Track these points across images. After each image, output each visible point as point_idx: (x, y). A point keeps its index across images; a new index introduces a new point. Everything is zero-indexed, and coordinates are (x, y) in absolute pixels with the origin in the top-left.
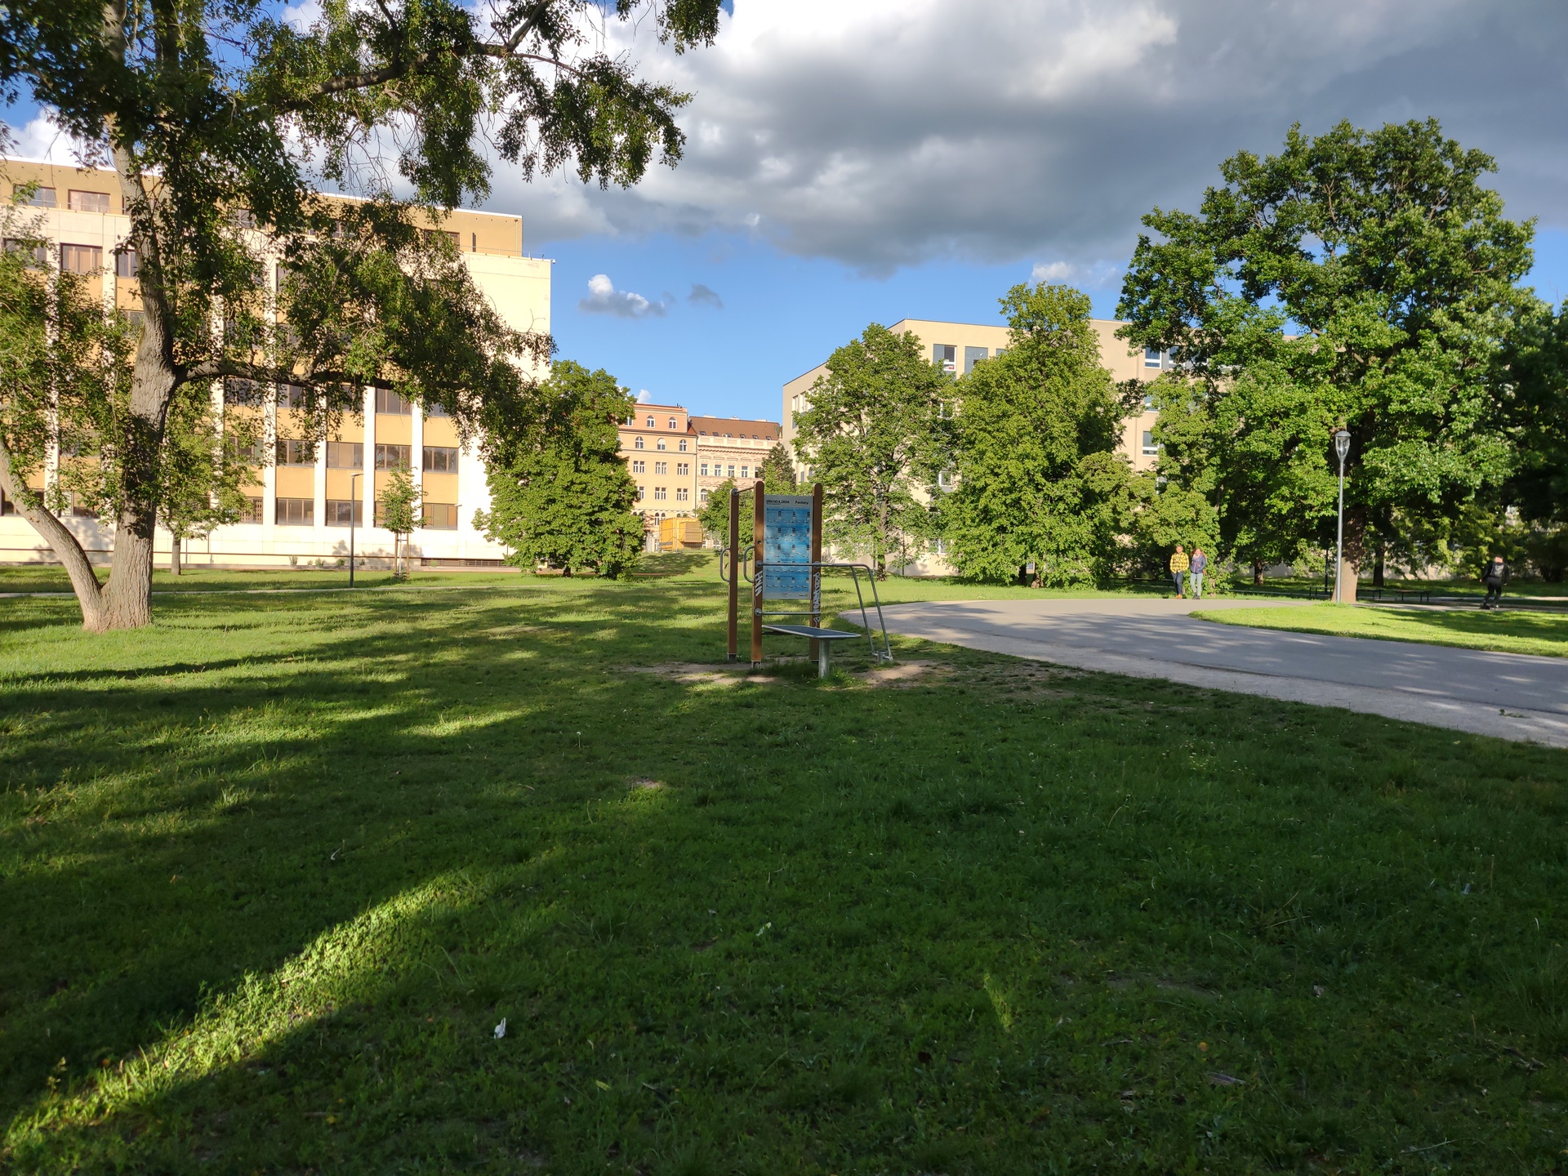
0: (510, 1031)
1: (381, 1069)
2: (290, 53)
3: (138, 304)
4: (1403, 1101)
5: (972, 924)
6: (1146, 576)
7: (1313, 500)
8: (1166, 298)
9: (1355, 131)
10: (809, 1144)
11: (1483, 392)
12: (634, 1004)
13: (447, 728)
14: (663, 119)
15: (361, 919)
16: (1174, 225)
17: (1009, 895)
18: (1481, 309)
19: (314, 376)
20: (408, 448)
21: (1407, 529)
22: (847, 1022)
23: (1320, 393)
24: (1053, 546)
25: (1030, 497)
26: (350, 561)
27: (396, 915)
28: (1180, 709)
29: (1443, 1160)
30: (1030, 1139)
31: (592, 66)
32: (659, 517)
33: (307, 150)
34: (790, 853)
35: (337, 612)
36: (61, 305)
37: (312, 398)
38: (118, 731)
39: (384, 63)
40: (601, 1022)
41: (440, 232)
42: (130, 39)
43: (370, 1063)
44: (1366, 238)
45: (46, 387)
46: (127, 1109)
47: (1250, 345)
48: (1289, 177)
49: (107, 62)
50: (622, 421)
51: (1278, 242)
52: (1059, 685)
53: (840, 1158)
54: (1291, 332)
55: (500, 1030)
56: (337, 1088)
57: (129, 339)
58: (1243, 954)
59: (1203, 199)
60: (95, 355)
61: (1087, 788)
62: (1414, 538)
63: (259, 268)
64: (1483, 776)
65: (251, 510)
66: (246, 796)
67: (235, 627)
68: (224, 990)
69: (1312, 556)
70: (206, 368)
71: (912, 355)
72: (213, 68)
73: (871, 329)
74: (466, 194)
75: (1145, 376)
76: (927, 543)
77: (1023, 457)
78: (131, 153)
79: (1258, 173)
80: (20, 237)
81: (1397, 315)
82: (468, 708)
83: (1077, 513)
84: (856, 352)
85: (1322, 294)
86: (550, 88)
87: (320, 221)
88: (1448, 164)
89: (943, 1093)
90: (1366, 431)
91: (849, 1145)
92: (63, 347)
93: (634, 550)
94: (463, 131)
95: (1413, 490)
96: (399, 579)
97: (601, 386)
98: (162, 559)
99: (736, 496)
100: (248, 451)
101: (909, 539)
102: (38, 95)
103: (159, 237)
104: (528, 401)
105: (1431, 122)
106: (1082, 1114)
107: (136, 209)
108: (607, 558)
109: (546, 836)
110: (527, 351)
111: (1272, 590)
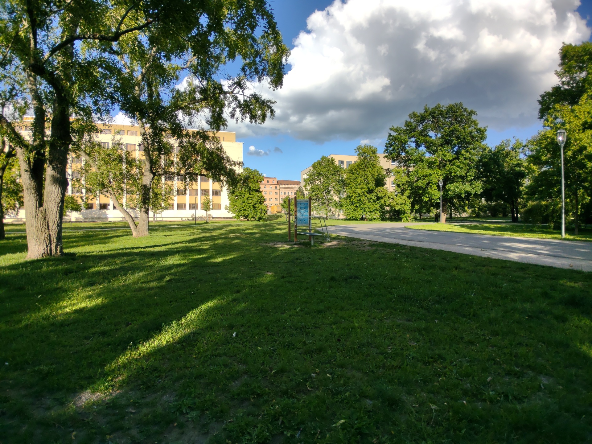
0: (237, 335)
1: (206, 344)
2: (179, 96)
3: (144, 158)
4: (457, 348)
5: (350, 307)
6: (393, 217)
7: (434, 197)
8: (396, 148)
9: (441, 106)
10: (311, 362)
11: (475, 170)
12: (267, 328)
13: (219, 260)
14: (270, 107)
15: (200, 307)
16: (397, 130)
17: (360, 299)
18: (474, 149)
19: (186, 174)
20: (209, 190)
21: (457, 204)
22: (319, 332)
23: (435, 171)
24: (370, 210)
25: (363, 198)
26: (195, 219)
27: (208, 307)
28: (402, 251)
29: (467, 362)
30: (365, 360)
31: (252, 95)
32: (271, 206)
33: (184, 119)
34: (305, 290)
35: (192, 231)
36: (126, 159)
37: (185, 179)
38: (142, 262)
39: (202, 97)
40: (259, 333)
41: (216, 137)
42: (142, 94)
43: (203, 343)
44: (445, 132)
45: (123, 179)
46: (146, 354)
47: (417, 159)
48: (425, 118)
49: (136, 99)
50: (261, 182)
51: (424, 133)
52: (372, 246)
53: (318, 365)
54: (428, 156)
55: (234, 335)
56: (196, 349)
57: (143, 166)
58: (418, 312)
59: (404, 123)
60: (135, 171)
61: (379, 272)
62: (459, 206)
63: (172, 147)
64: (476, 266)
65: (170, 207)
66: (172, 277)
67: (168, 236)
68: (168, 325)
69: (434, 211)
70: (160, 173)
71: (333, 163)
72: (161, 100)
73: (323, 157)
74: (222, 127)
75: (391, 167)
76: (338, 210)
77: (362, 188)
78: (142, 121)
79: (418, 117)
80: (116, 143)
81: (454, 151)
82: (225, 255)
83: (375, 202)
84: (319, 163)
85: (434, 146)
86: (242, 101)
87: (187, 135)
88: (465, 113)
89: (344, 349)
90: (447, 180)
91: (320, 362)
92: (127, 169)
93: (265, 214)
94: (221, 112)
95: (458, 194)
96: (207, 223)
97: (255, 173)
98: (151, 219)
99: (289, 200)
100: (170, 192)
101: (333, 209)
102: (121, 109)
103: (149, 141)
104: (238, 178)
105: (460, 103)
106: (378, 353)
107: (143, 135)
108: (258, 216)
109: (244, 286)
110: (237, 166)
111: (424, 220)
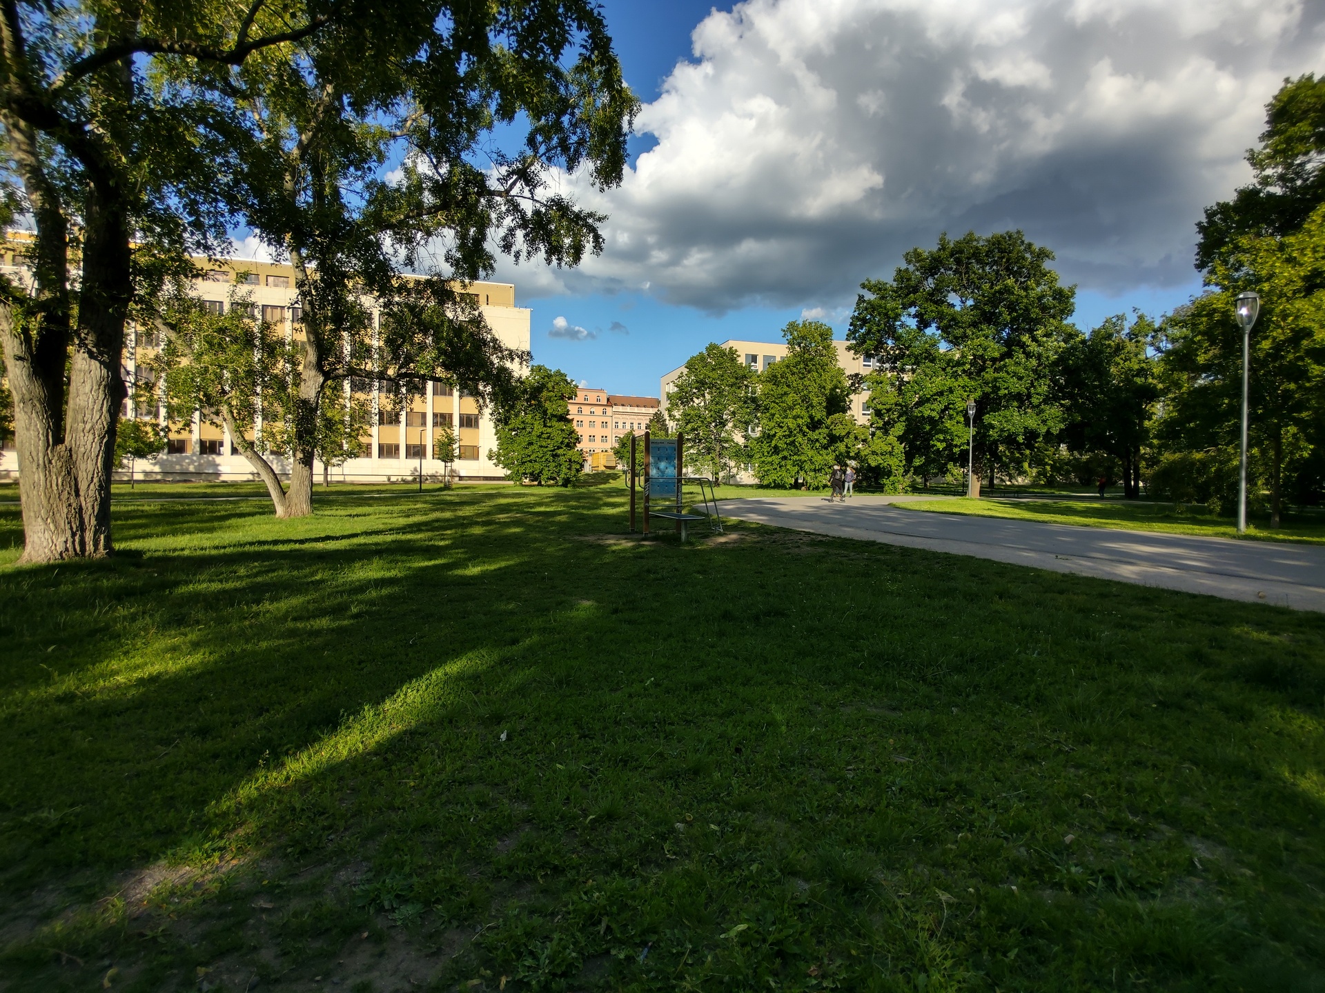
0: (509, 738)
1: (439, 757)
2: (386, 198)
3: (303, 337)
4: (999, 769)
5: (766, 677)
6: (865, 484)
7: (957, 441)
8: (875, 328)
9: (976, 237)
10: (674, 798)
11: (1048, 382)
12: (577, 723)
13: (474, 570)
14: (593, 230)
15: (427, 676)
16: (878, 288)
17: (786, 661)
19: (399, 375)
20: (451, 415)
21: (1006, 457)
22: (695, 732)
23: (960, 382)
24: (813, 467)
25: (800, 439)
26: (420, 478)
27: (446, 674)
28: (882, 557)
29: (1020, 801)
30: (796, 793)
31: (553, 200)
32: (592, 453)
33: (395, 251)
34: (665, 639)
35: (413, 507)
36: (262, 339)
37: (398, 387)
38: (295, 573)
39: (437, 201)
40: (559, 732)
41: (468, 294)
42: (299, 192)
43: (433, 753)
44: (983, 296)
45: (254, 384)
46: (301, 778)
47: (921, 354)
48: (941, 262)
49: (287, 202)
50: (570, 398)
51: (936, 297)
52: (816, 545)
53: (691, 805)
54: (943, 347)
55: (503, 737)
56: (415, 767)
57: (299, 357)
58: (914, 691)
59: (894, 274)
60: (281, 366)
61: (830, 602)
62: (1011, 461)
63: (369, 316)
64: (1046, 592)
65: (366, 451)
66: (364, 608)
67: (357, 515)
68: (353, 714)
69: (956, 471)
70: (341, 371)
71: (733, 360)
72: (343, 206)
73: (710, 346)
74: (482, 273)
75: (864, 372)
76: (742, 466)
77: (795, 418)
78: (300, 254)
79: (923, 260)
80: (240, 301)
81: (1001, 338)
83: (826, 448)
84: (702, 358)
85: (960, 327)
86: (529, 214)
87: (403, 288)
88: (1028, 255)
89: (748, 769)
90: (984, 404)
91: (696, 798)
92: (263, 362)
93: (578, 471)
94: (481, 237)
95: (1009, 435)
96: (447, 487)
97: (558, 378)
98: (318, 479)
99: (634, 439)
100: (363, 418)
101: (732, 464)
102: (249, 224)
103: (314, 300)
104: (517, 387)
105: (1018, 232)
106: (824, 779)
107: (300, 284)
108: (562, 475)
109: (528, 630)
110: (517, 360)
111: (934, 491)
